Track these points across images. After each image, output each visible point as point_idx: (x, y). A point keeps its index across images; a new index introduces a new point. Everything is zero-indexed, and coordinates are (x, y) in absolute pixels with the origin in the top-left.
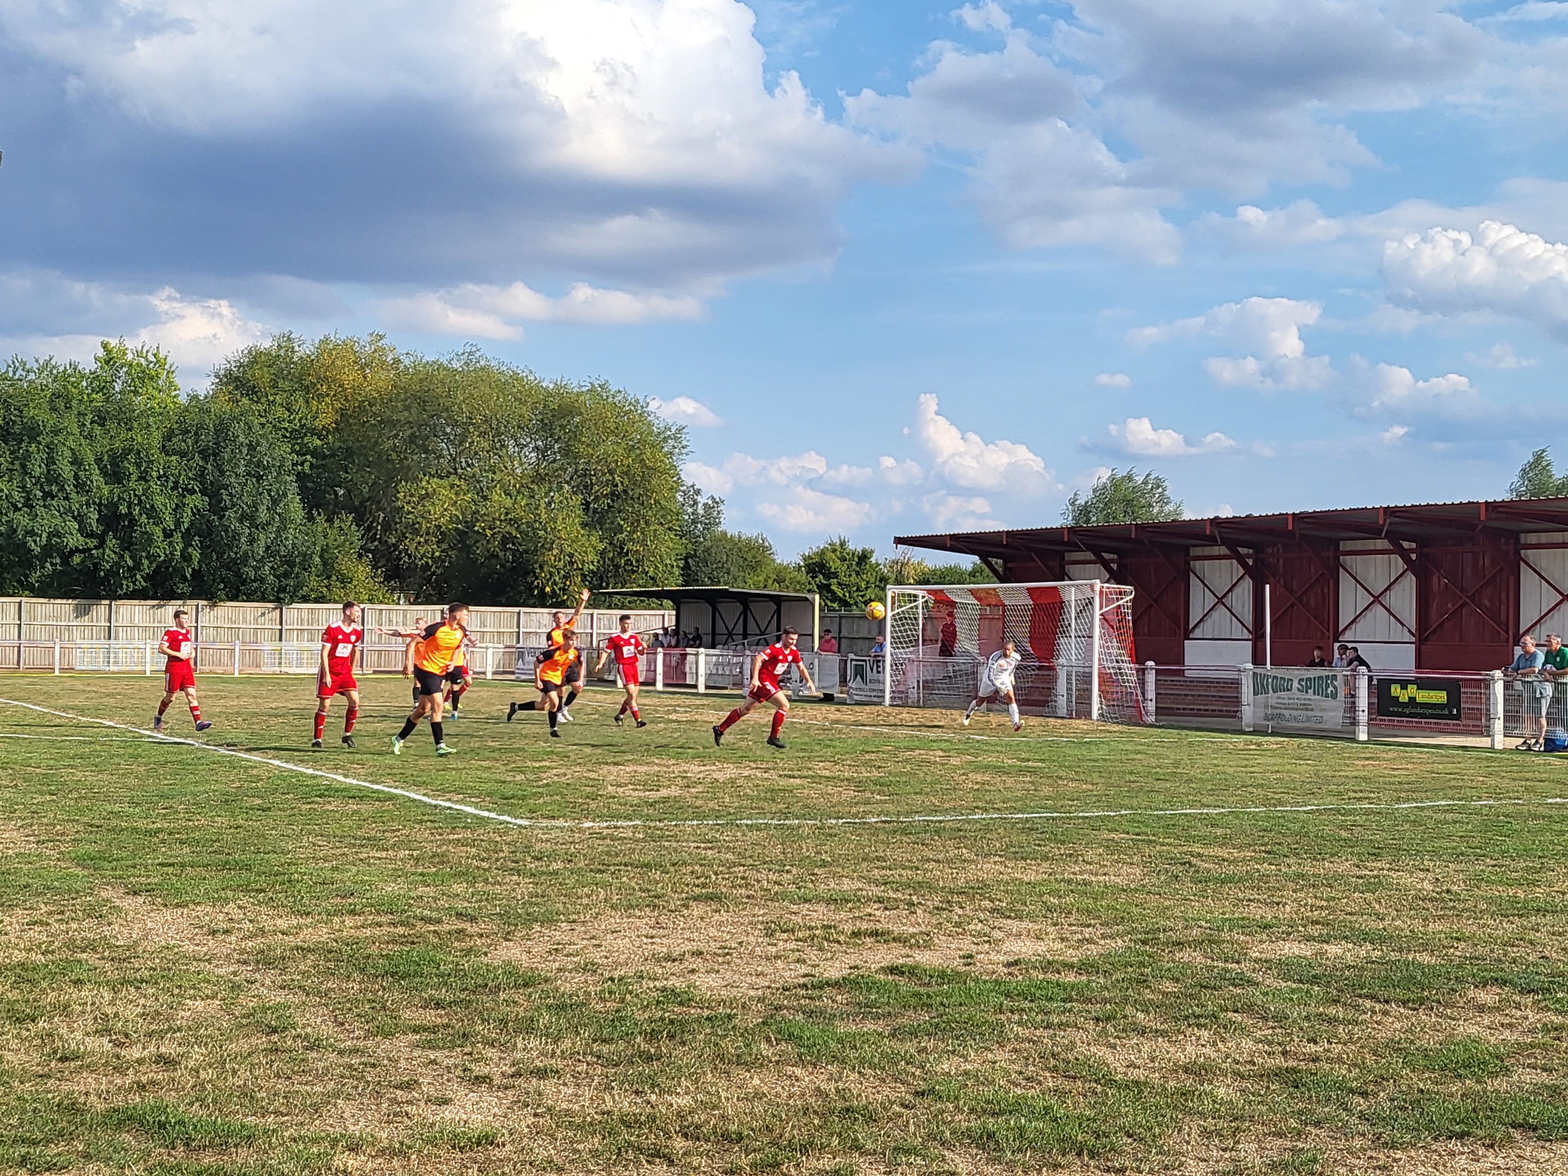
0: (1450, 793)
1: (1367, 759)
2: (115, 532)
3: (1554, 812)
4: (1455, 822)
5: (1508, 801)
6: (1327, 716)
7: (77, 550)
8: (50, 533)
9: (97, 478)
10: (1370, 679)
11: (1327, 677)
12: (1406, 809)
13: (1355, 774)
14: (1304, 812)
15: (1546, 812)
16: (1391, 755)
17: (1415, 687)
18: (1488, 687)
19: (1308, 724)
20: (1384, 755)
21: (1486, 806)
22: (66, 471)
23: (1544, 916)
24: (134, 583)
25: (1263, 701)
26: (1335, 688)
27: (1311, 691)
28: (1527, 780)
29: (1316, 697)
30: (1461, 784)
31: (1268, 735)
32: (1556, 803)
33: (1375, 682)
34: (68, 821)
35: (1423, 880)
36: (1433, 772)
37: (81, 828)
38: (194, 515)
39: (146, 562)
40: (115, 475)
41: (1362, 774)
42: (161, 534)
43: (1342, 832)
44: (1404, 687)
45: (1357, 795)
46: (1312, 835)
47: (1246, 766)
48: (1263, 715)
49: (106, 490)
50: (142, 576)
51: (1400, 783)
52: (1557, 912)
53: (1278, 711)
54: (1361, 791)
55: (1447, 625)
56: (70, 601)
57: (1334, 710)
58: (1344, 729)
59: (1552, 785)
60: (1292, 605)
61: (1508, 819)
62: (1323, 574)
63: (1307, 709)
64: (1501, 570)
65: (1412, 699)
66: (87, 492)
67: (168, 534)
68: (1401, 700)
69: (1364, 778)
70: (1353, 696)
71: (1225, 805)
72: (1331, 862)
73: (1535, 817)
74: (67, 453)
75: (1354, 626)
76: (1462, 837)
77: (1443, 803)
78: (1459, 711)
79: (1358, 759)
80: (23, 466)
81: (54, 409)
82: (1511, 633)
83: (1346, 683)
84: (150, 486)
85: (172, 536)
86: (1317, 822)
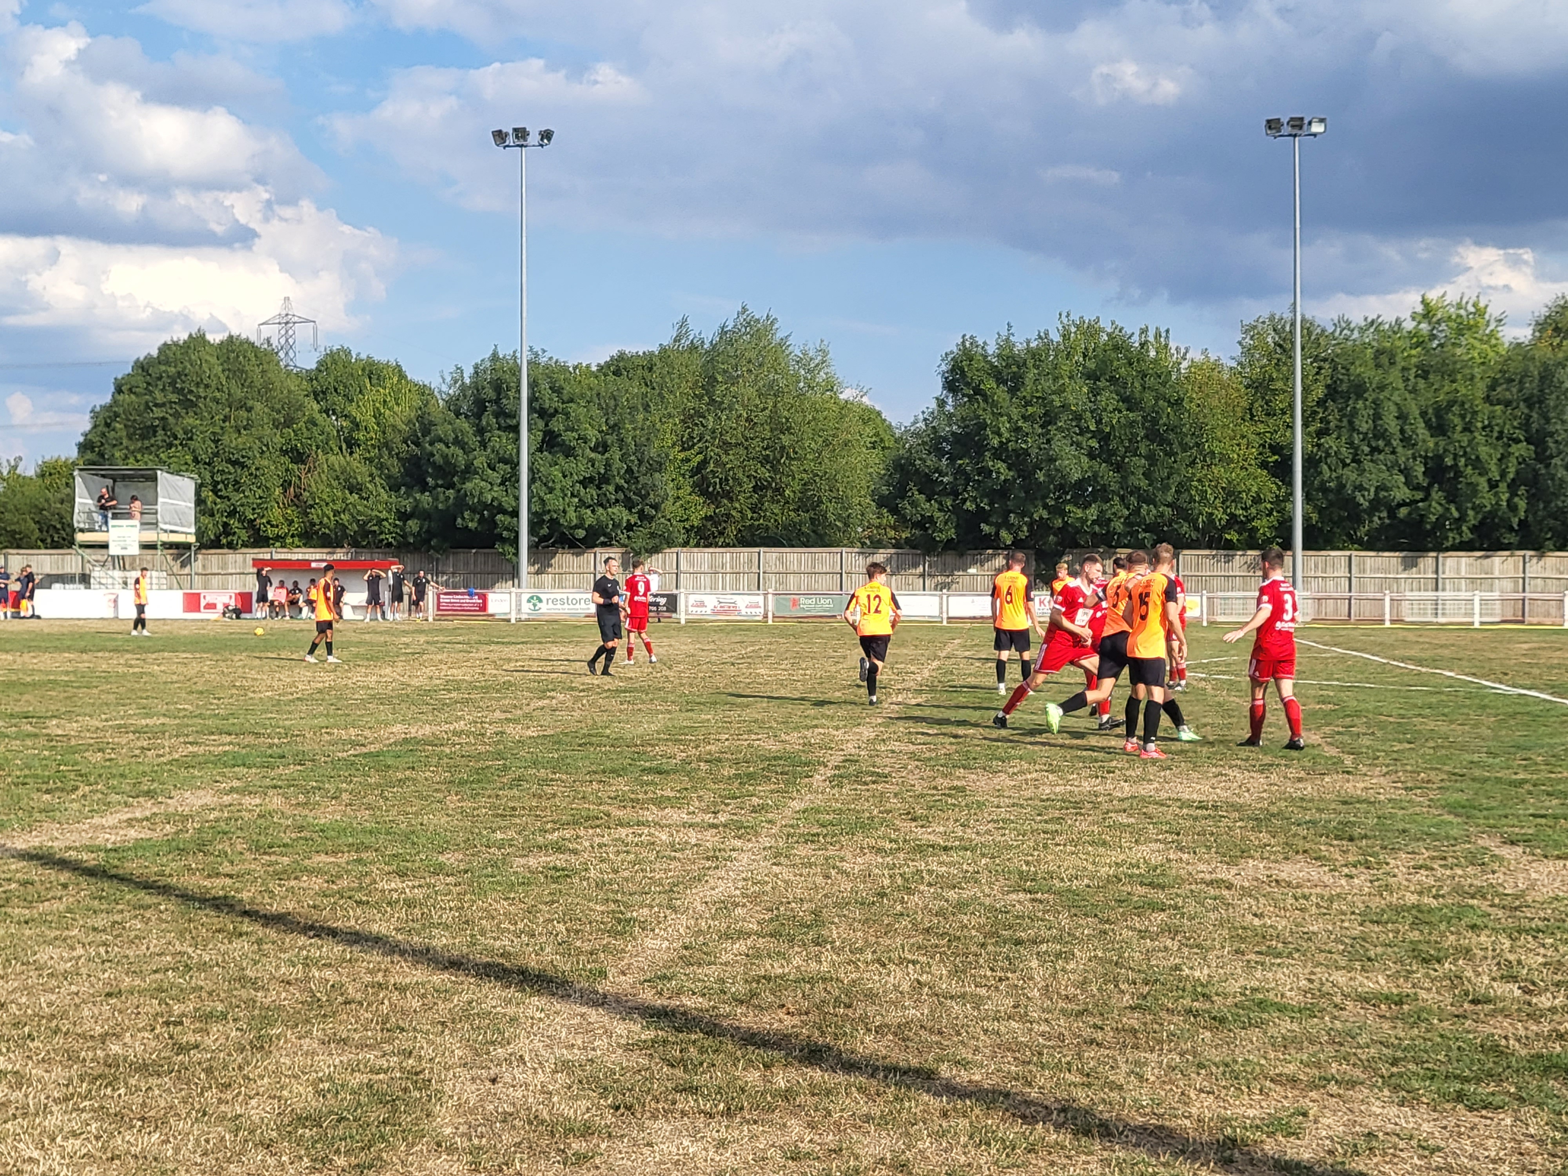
2: (1440, 484)
7: (1403, 504)
8: (1377, 488)
9: (1422, 431)
22: (1392, 425)
24: (1460, 534)
34: (1432, 769)
37: (1445, 777)
38: (1520, 463)
39: (1471, 513)
40: (1439, 428)
42: (1486, 485)
49: (1431, 445)
50: (1469, 528)
56: (1397, 554)
66: (1414, 445)
67: (1493, 485)
74: (1393, 408)
80: (1351, 423)
81: (1378, 366)
84: (1475, 438)
85: (1497, 486)
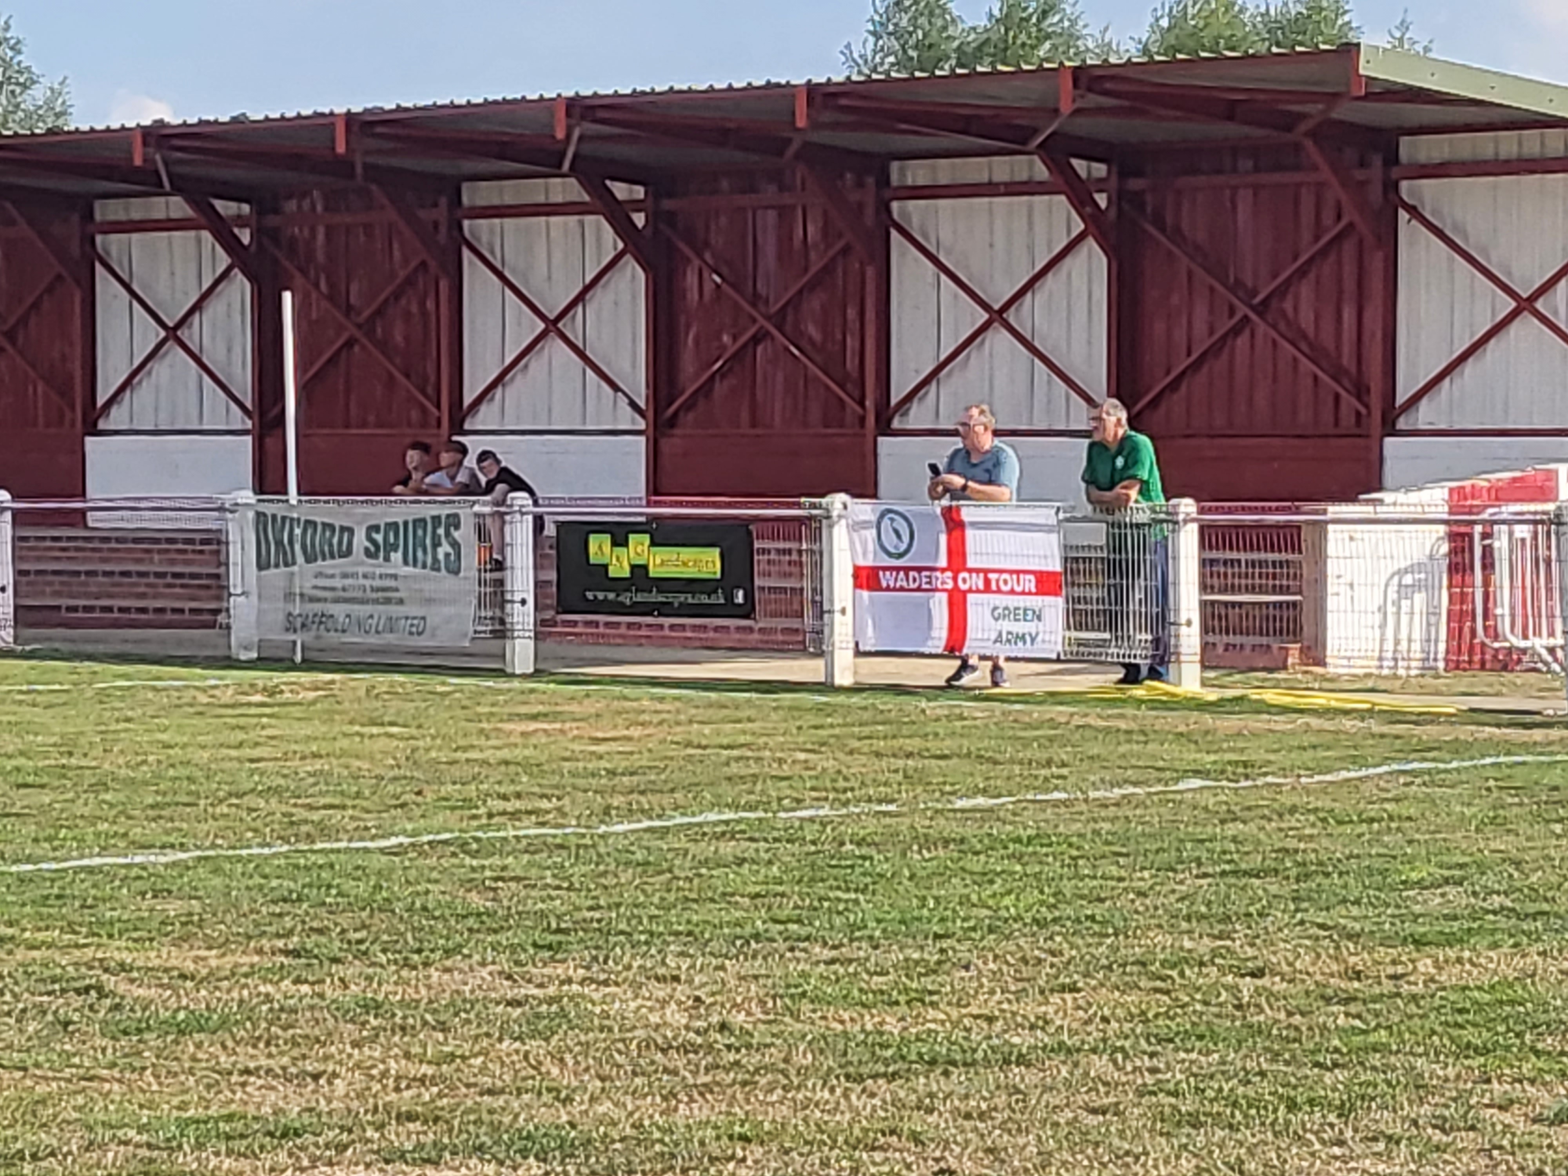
0: (729, 792)
1: (534, 717)
3: (970, 830)
4: (740, 862)
5: (865, 807)
6: (436, 615)
10: (539, 523)
11: (436, 519)
12: (625, 835)
13: (505, 754)
14: (382, 851)
15: (951, 828)
16: (590, 707)
17: (646, 538)
18: (817, 536)
19: (390, 638)
20: (574, 707)
21: (812, 820)
23: (946, 1074)
25: (282, 583)
26: (455, 545)
27: (397, 557)
28: (909, 755)
29: (410, 570)
30: (754, 769)
31: (293, 667)
32: (973, 810)
33: (550, 530)
35: (664, 1003)
36: (689, 744)
41: (519, 754)
43: (474, 897)
44: (620, 541)
45: (510, 806)
46: (398, 907)
47: (240, 745)
48: (281, 617)
51: (612, 773)
52: (974, 1063)
53: (318, 607)
54: (518, 796)
55: (720, 389)
57: (453, 602)
58: (480, 647)
59: (966, 766)
60: (349, 344)
61: (865, 851)
62: (423, 264)
63: (388, 601)
64: (846, 251)
65: (639, 570)
68: (613, 573)
69: (526, 765)
70: (499, 566)
71: (189, 842)
72: (447, 970)
73: (927, 842)
75: (499, 391)
76: (758, 895)
77: (713, 817)
78: (749, 596)
79: (512, 717)
82: (868, 403)
83: (482, 533)
86: (413, 874)
